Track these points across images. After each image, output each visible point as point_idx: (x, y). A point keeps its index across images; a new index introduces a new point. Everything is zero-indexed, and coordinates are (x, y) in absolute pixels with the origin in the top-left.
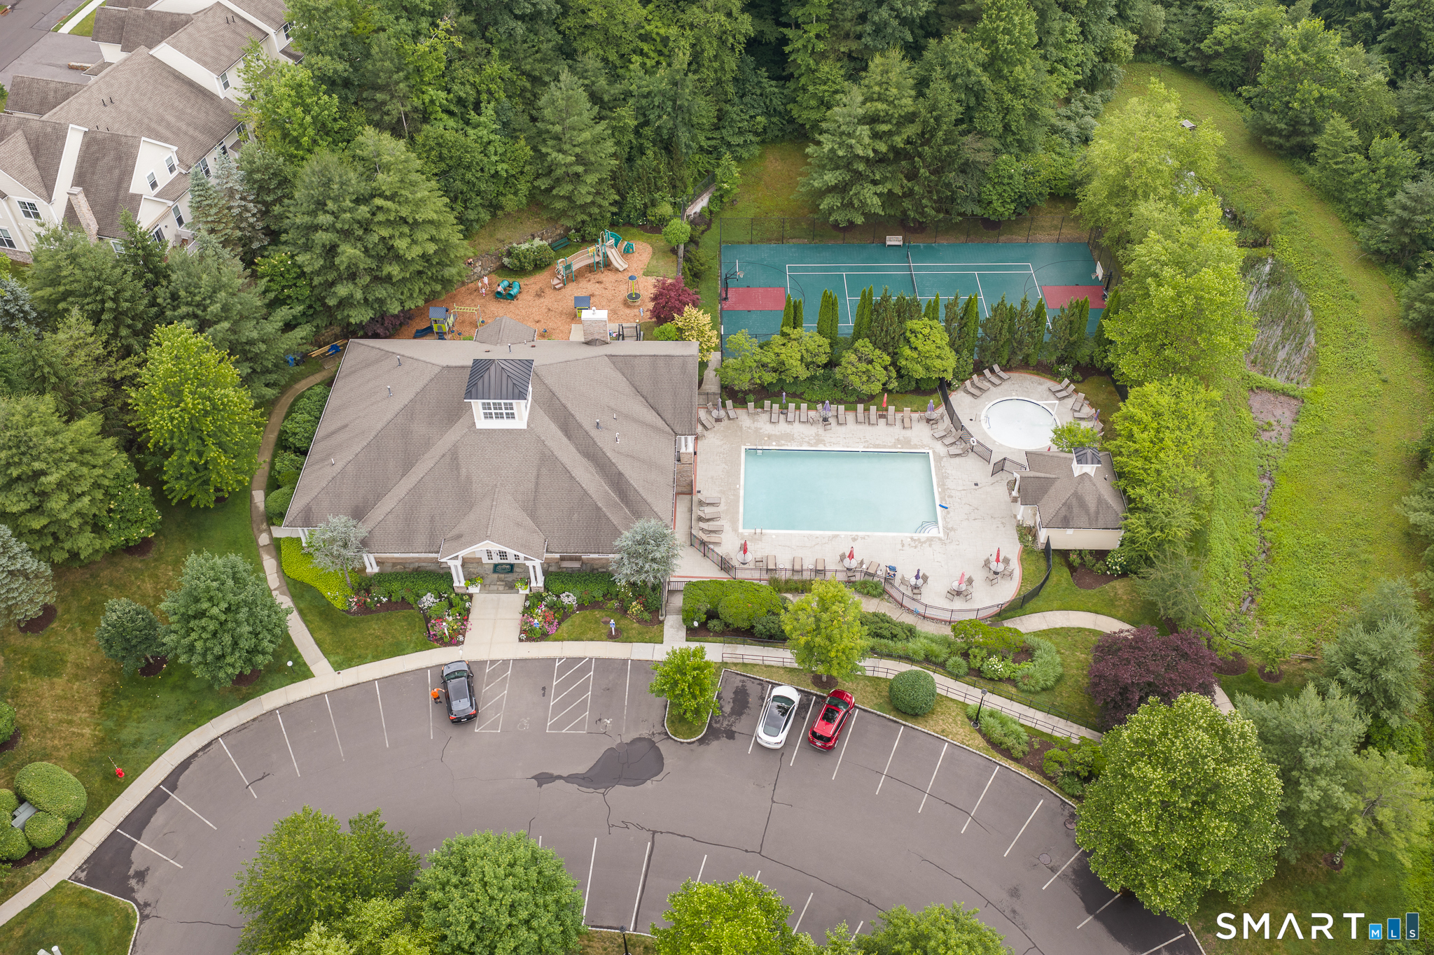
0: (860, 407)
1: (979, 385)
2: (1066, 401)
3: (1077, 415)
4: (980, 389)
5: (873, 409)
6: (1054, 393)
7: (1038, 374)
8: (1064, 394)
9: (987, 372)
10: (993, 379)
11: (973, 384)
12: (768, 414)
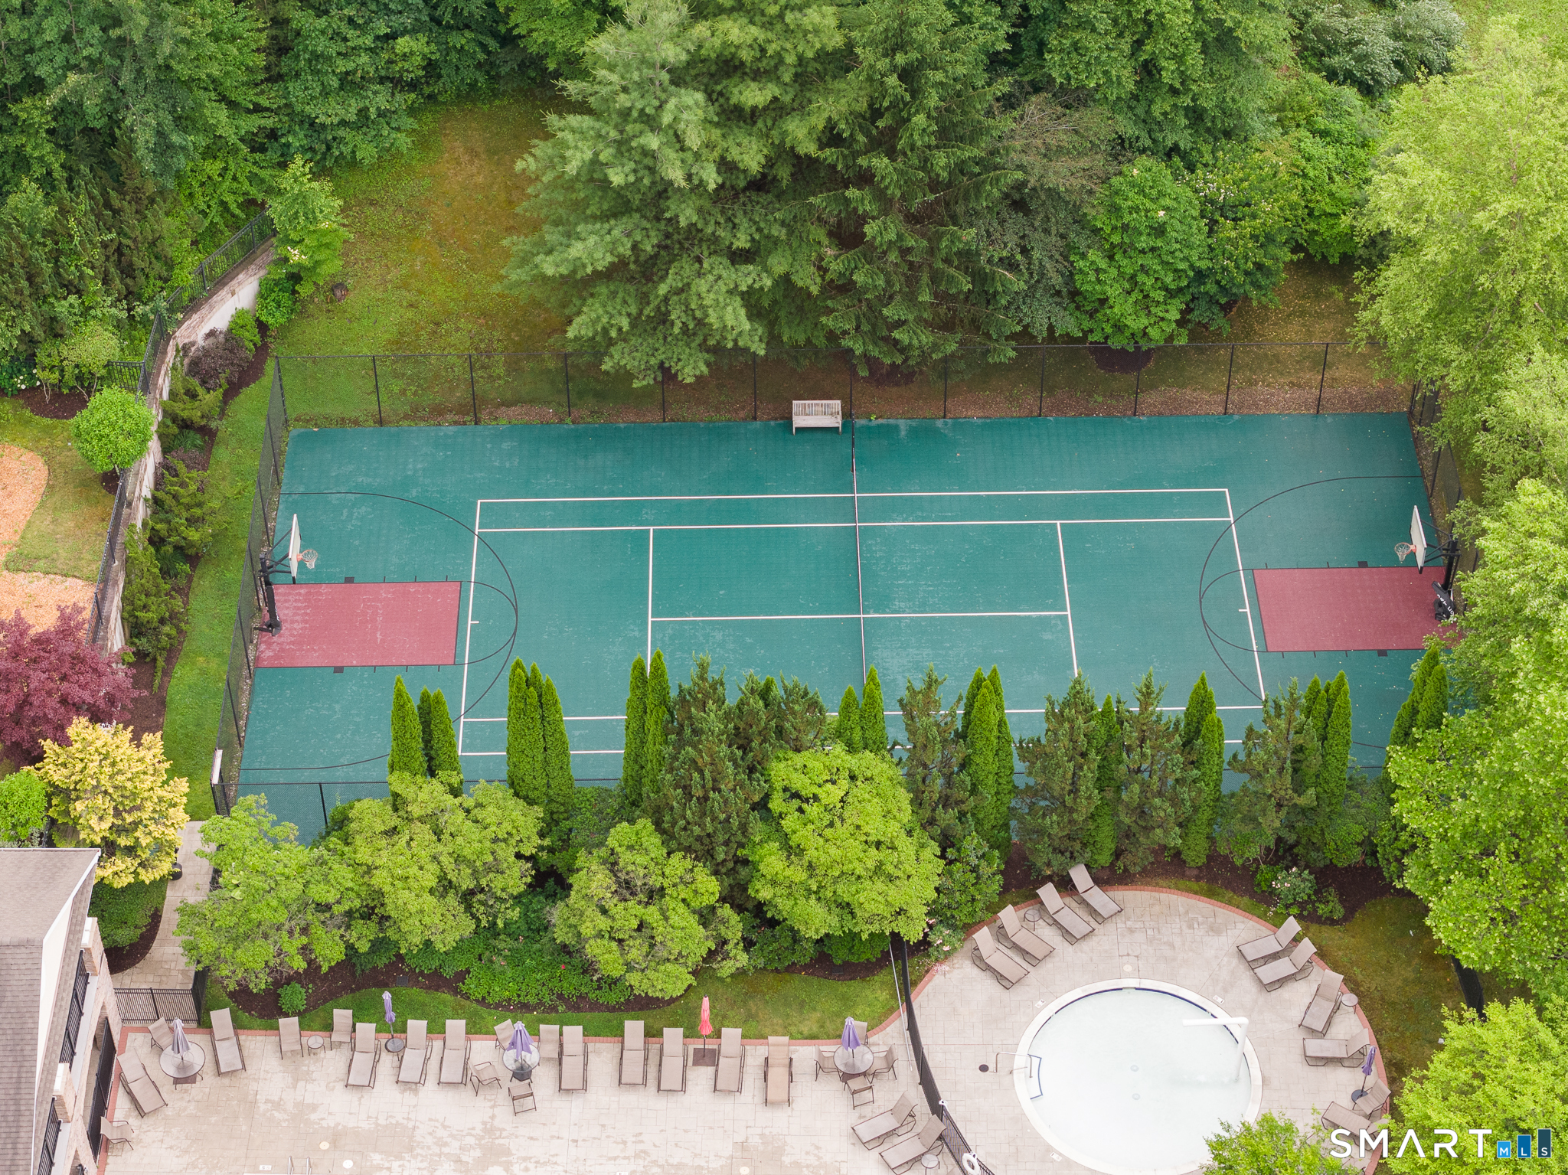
0: (634, 1028)
1: (1022, 938)
2: (1289, 992)
3: (1316, 1047)
4: (1024, 953)
5: (673, 1036)
6: (1253, 964)
7: (1211, 894)
8: (1283, 967)
9: (1048, 893)
10: (1072, 918)
11: (1001, 934)
12: (346, 1051)
